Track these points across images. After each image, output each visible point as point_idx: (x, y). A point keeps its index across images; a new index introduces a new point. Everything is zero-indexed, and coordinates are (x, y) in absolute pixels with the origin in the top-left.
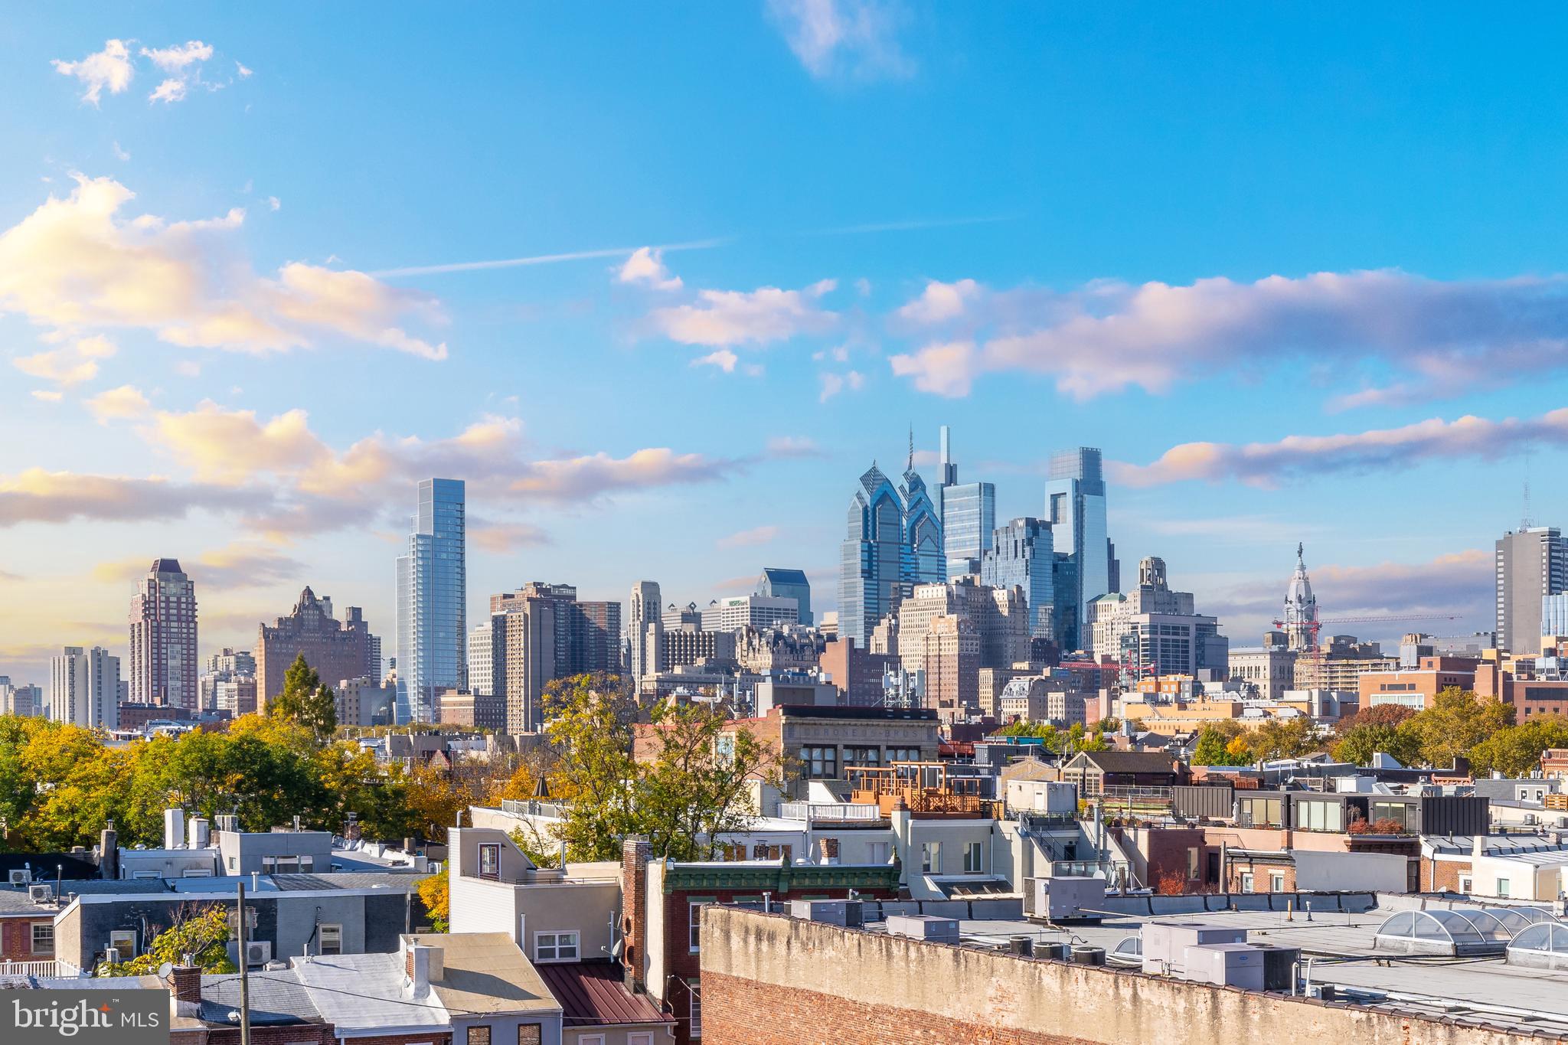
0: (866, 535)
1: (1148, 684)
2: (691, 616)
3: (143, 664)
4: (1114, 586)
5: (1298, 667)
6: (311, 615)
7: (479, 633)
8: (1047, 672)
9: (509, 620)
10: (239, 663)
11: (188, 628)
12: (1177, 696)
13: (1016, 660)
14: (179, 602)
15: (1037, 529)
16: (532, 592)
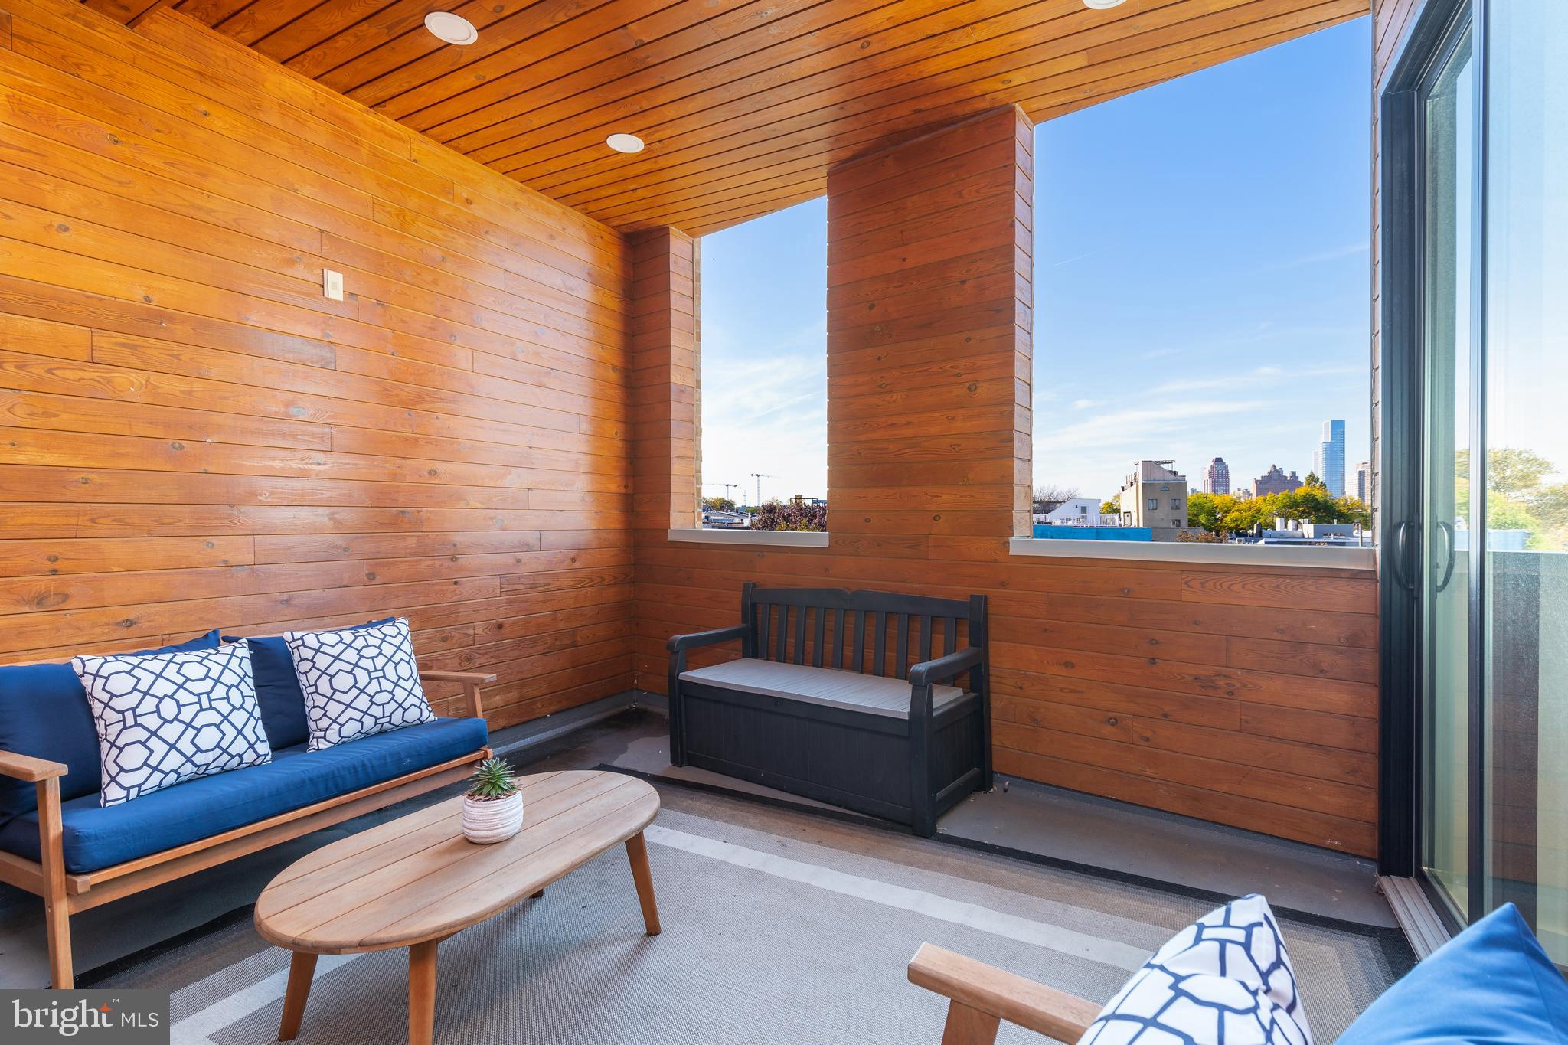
6: (1275, 475)
9: (1366, 474)
10: (1244, 493)
11: (1226, 481)
14: (1223, 472)
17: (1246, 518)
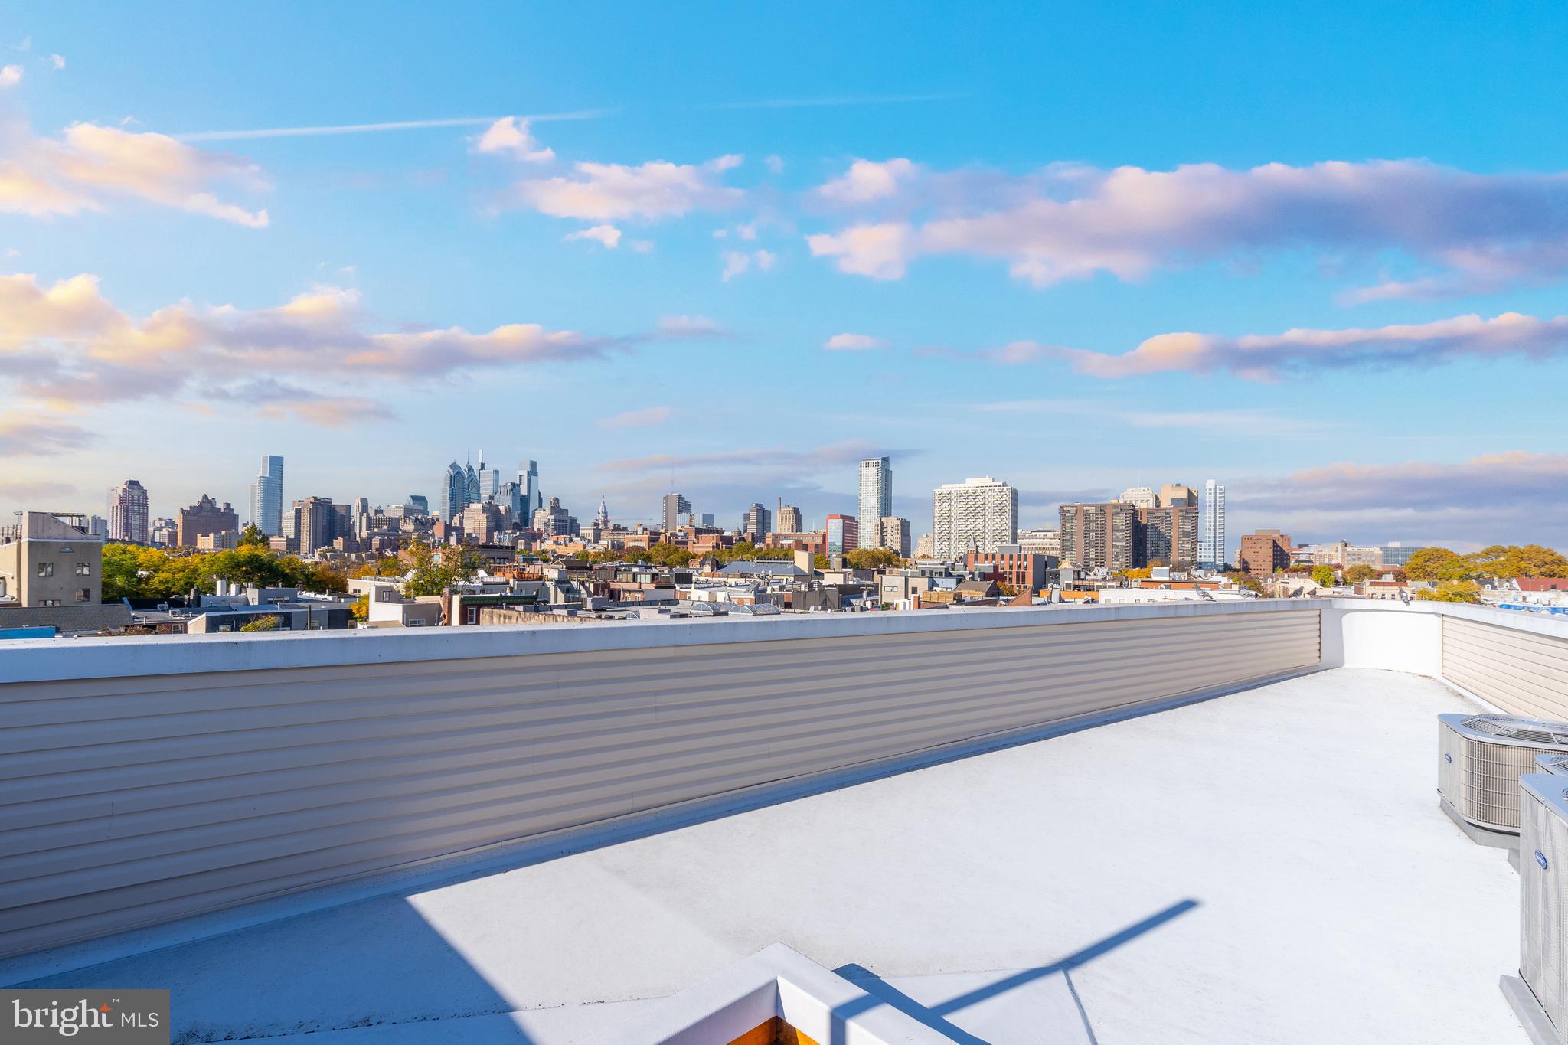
0: (451, 485)
1: (554, 538)
2: (378, 511)
3: (119, 523)
4: (540, 506)
5: (602, 533)
6: (207, 506)
7: (288, 514)
8: (518, 533)
9: (302, 511)
10: (167, 523)
11: (144, 509)
12: (565, 542)
13: (507, 529)
14: (139, 498)
15: (515, 487)
16: (312, 500)
17: (178, 580)
